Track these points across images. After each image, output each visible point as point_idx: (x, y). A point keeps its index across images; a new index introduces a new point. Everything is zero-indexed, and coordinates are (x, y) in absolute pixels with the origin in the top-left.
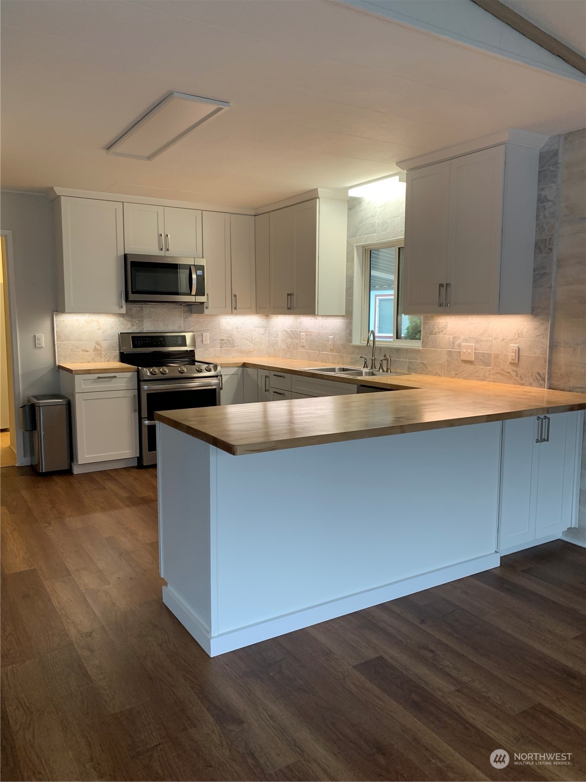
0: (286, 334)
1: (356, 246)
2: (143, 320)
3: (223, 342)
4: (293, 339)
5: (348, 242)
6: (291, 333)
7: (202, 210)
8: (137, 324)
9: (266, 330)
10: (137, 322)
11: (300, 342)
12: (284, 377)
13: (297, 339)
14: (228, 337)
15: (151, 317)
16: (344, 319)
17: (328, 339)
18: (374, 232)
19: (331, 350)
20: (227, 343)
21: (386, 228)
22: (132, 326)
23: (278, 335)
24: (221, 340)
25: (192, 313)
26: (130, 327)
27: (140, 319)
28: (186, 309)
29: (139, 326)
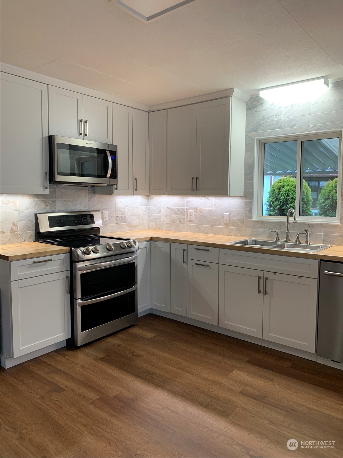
0: (171, 211)
1: (256, 139)
2: (55, 201)
3: (118, 219)
4: (178, 215)
5: (247, 136)
6: (177, 210)
7: (112, 102)
8: (51, 204)
9: (147, 207)
10: (51, 202)
11: (187, 218)
12: (208, 250)
13: (184, 215)
14: (122, 214)
15: (62, 198)
16: (243, 199)
17: (223, 216)
18: (280, 127)
19: (226, 224)
20: (121, 219)
21: (295, 125)
22: (46, 207)
23: (160, 211)
24: (116, 217)
25: (95, 194)
26: (44, 207)
27: (52, 200)
28: (91, 190)
29: (52, 206)
